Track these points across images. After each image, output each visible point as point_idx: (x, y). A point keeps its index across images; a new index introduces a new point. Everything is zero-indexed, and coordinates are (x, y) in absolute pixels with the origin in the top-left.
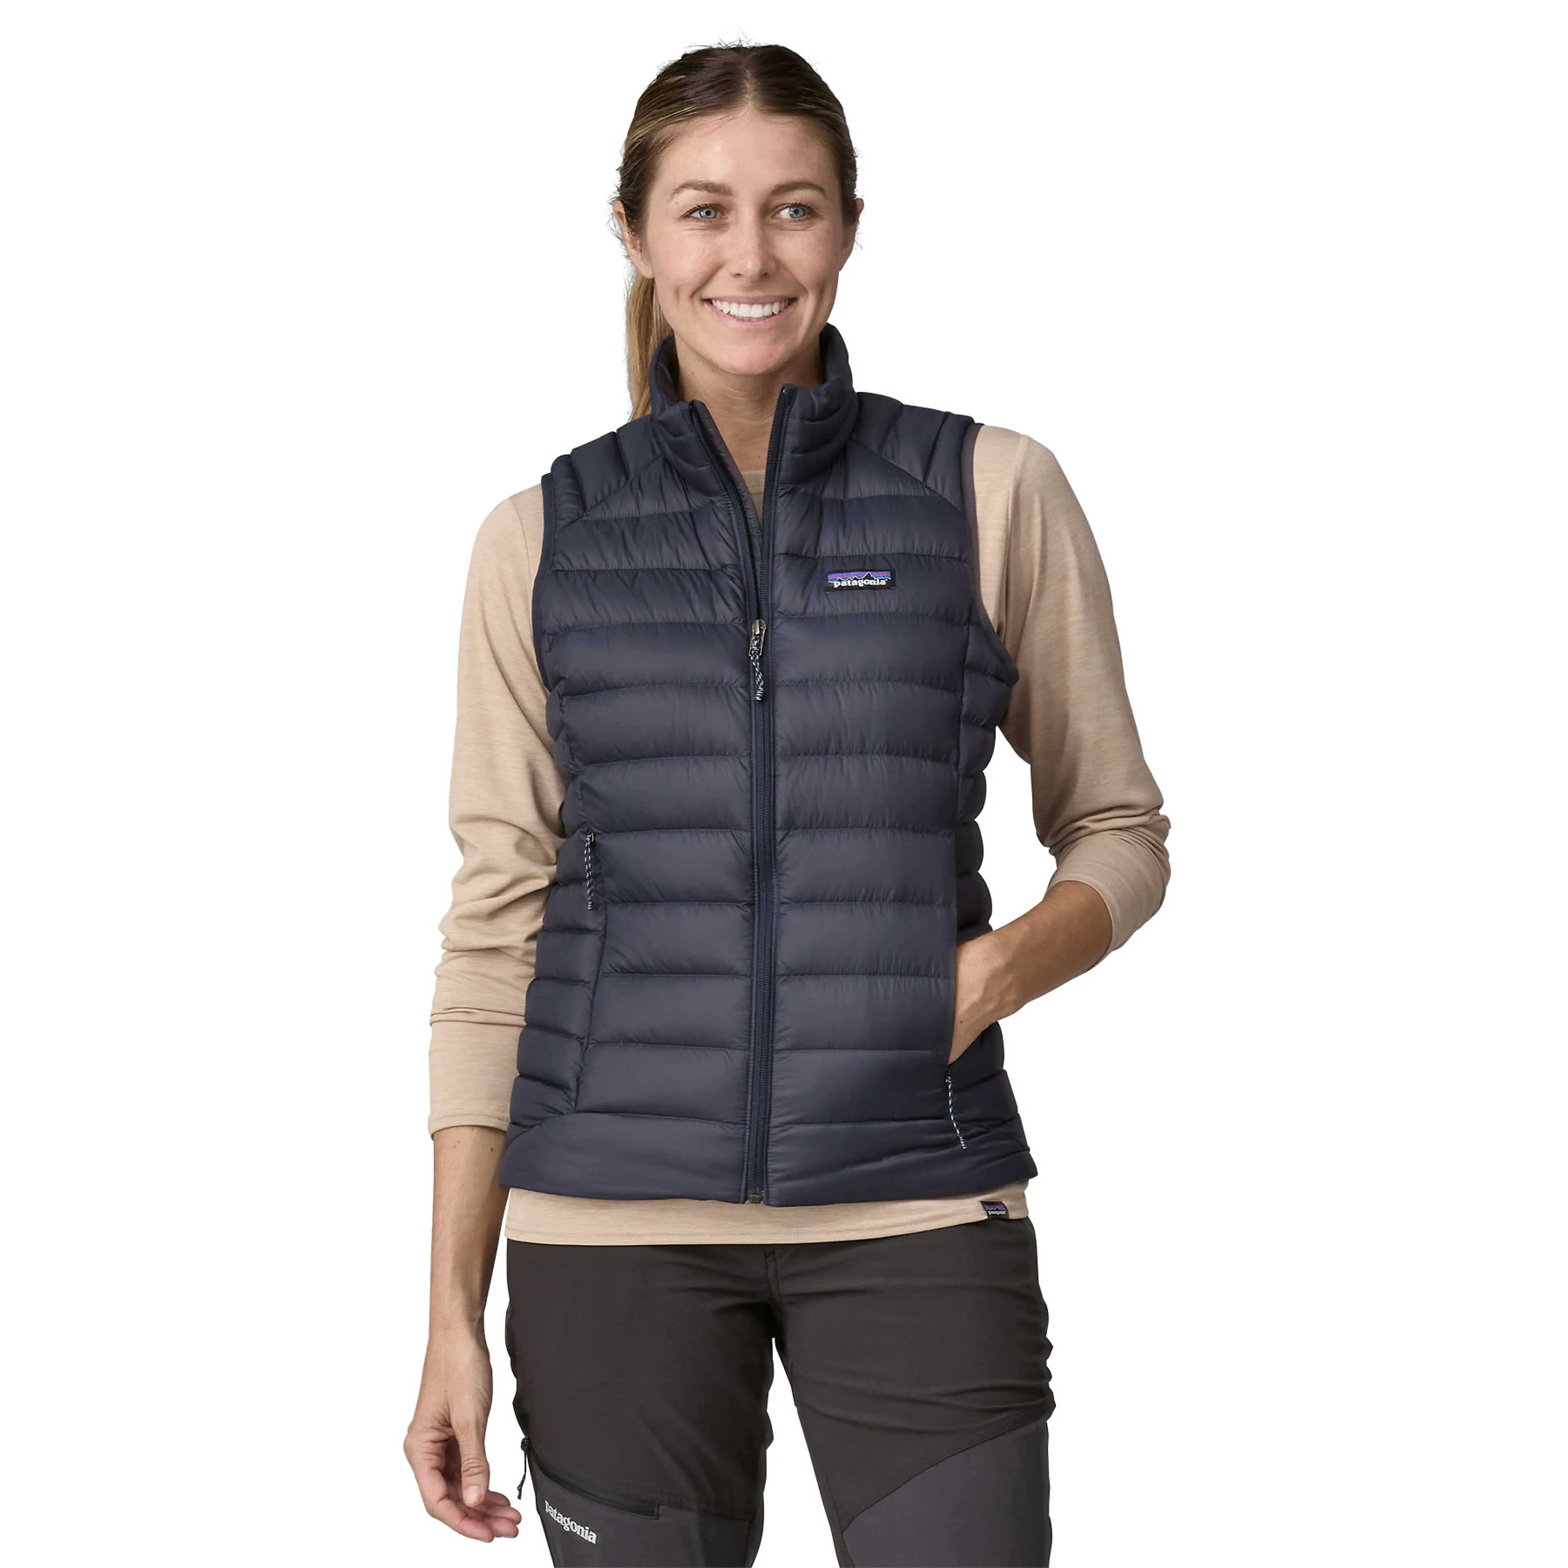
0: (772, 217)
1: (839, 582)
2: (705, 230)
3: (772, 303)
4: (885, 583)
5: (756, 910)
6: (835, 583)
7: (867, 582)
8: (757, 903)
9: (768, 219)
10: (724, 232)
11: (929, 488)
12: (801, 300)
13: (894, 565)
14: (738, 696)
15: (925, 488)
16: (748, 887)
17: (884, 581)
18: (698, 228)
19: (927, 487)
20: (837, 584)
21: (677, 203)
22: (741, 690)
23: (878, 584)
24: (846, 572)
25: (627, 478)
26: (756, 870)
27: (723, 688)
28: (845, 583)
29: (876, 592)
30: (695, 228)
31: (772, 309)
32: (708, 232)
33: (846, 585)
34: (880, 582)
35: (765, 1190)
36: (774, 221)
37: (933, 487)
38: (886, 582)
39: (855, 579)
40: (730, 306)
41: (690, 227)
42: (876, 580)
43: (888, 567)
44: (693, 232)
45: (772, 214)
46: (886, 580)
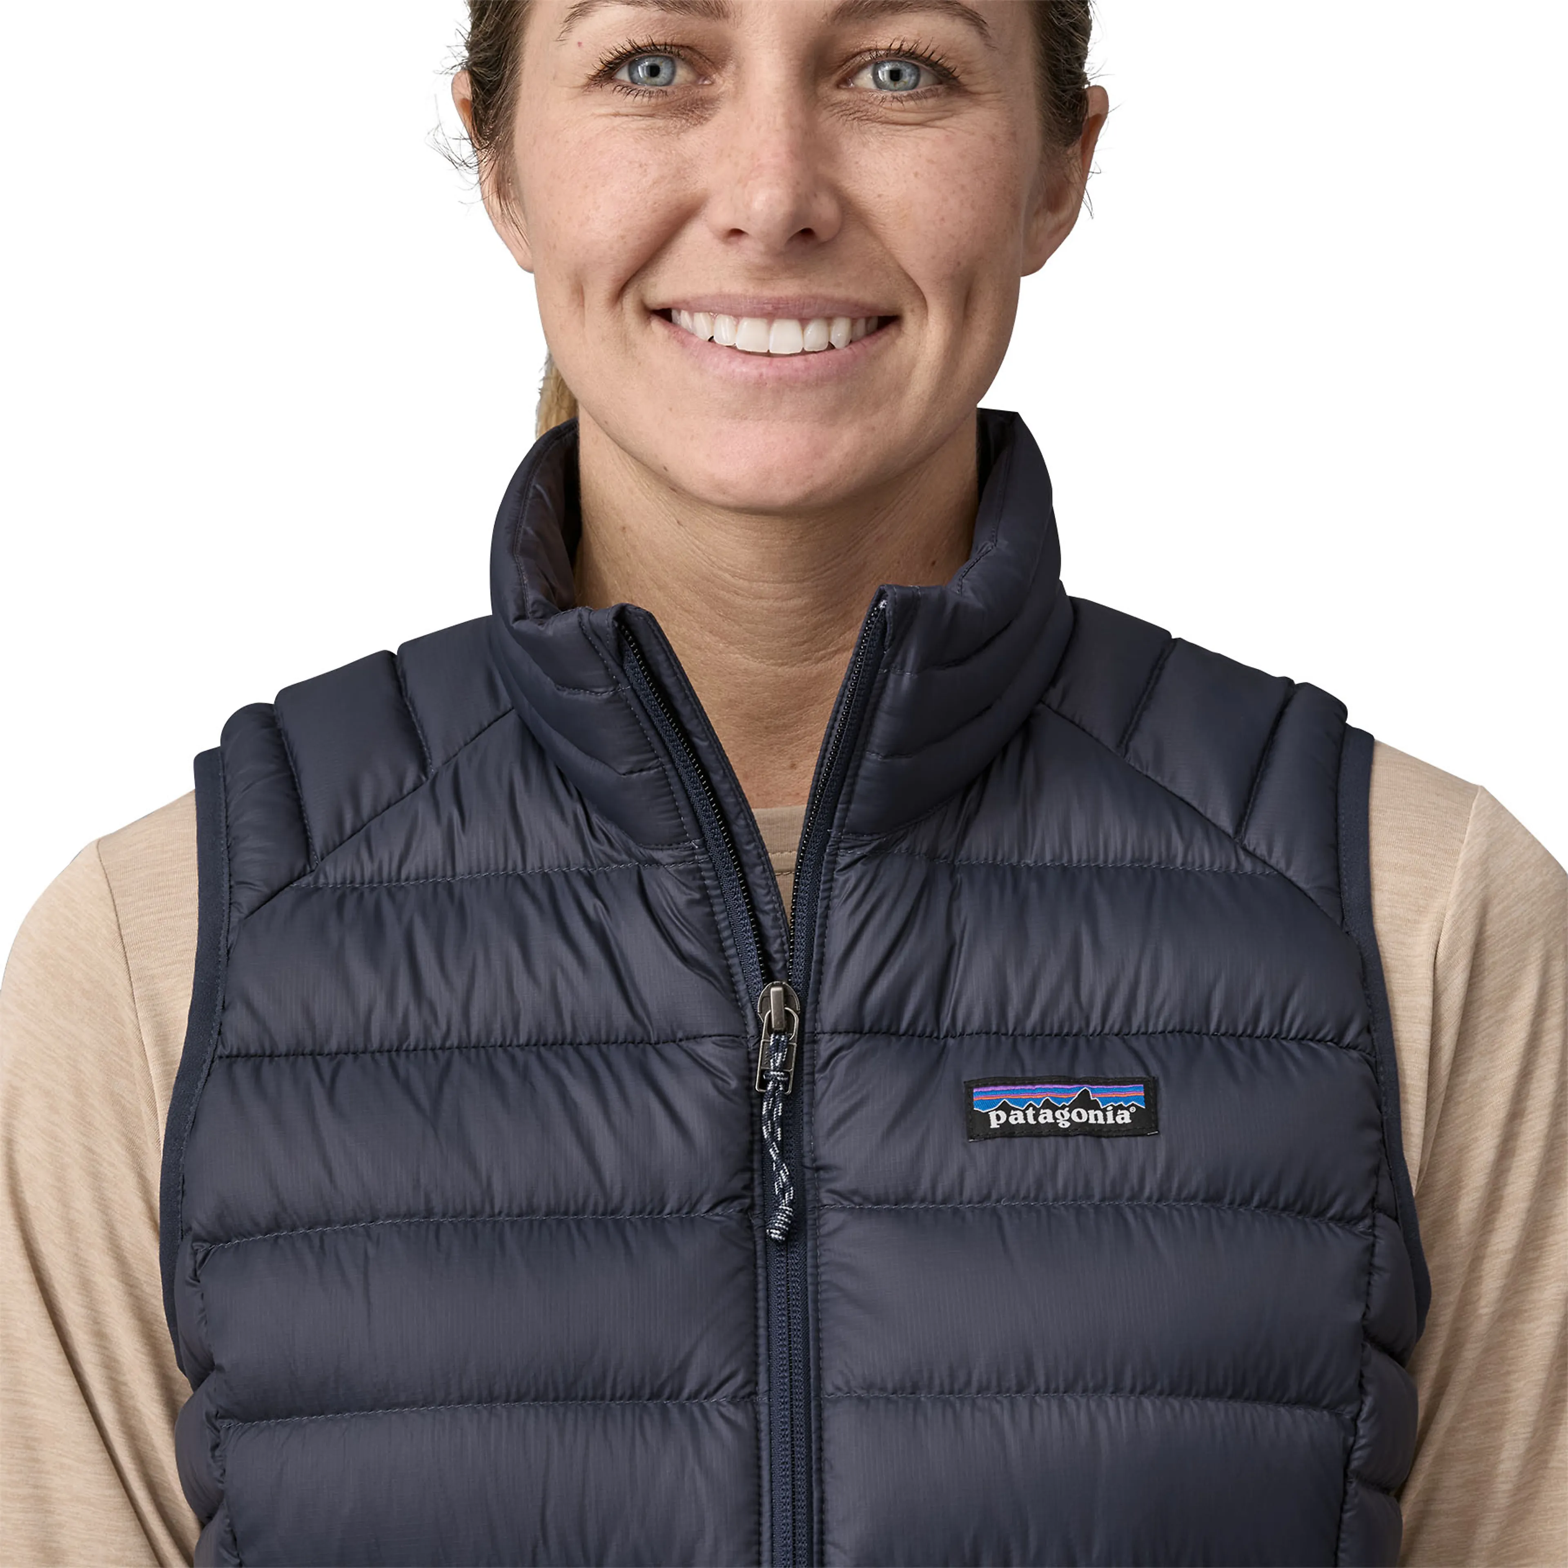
0: (838, 86)
1: (1002, 1114)
2: (652, 116)
3: (829, 320)
4: (1127, 1120)
6: (992, 1116)
7: (1079, 1115)
9: (826, 89)
10: (702, 120)
11: (1251, 855)
12: (910, 322)
13: (1155, 1070)
14: (720, 1424)
15: (1241, 854)
17: (1127, 1114)
18: (632, 111)
19: (1245, 849)
20: (998, 1118)
21: (580, 44)
22: (730, 1411)
23: (1110, 1121)
24: (1024, 1081)
25: (423, 766)
27: (682, 1407)
28: (1020, 1115)
29: (1105, 1141)
30: (623, 111)
31: (829, 336)
32: (660, 123)
33: (1021, 1121)
34: (1115, 1115)
36: (843, 95)
37: (1262, 851)
38: (1131, 1114)
39: (1047, 1105)
40: (713, 324)
41: (611, 110)
42: (1104, 1111)
43: (1141, 1074)
44: (618, 121)
45: (835, 78)
46: (1133, 1109)
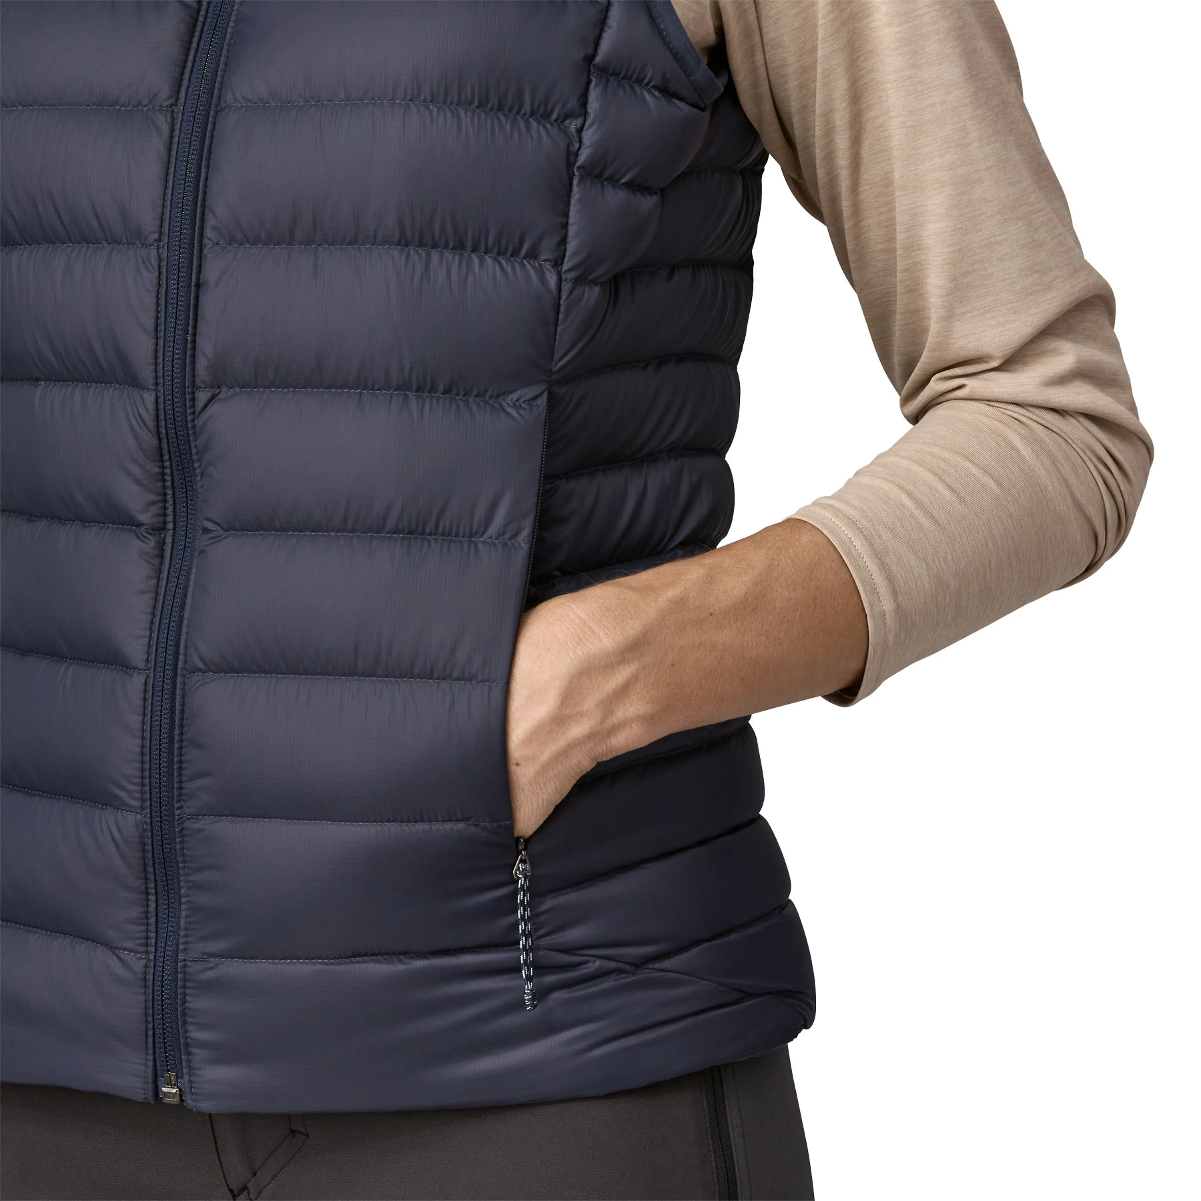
5: (169, 540)
8: (170, 526)
16: (153, 497)
26: (168, 464)
35: (186, 1077)
